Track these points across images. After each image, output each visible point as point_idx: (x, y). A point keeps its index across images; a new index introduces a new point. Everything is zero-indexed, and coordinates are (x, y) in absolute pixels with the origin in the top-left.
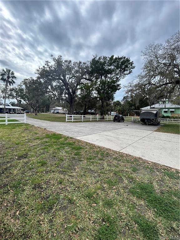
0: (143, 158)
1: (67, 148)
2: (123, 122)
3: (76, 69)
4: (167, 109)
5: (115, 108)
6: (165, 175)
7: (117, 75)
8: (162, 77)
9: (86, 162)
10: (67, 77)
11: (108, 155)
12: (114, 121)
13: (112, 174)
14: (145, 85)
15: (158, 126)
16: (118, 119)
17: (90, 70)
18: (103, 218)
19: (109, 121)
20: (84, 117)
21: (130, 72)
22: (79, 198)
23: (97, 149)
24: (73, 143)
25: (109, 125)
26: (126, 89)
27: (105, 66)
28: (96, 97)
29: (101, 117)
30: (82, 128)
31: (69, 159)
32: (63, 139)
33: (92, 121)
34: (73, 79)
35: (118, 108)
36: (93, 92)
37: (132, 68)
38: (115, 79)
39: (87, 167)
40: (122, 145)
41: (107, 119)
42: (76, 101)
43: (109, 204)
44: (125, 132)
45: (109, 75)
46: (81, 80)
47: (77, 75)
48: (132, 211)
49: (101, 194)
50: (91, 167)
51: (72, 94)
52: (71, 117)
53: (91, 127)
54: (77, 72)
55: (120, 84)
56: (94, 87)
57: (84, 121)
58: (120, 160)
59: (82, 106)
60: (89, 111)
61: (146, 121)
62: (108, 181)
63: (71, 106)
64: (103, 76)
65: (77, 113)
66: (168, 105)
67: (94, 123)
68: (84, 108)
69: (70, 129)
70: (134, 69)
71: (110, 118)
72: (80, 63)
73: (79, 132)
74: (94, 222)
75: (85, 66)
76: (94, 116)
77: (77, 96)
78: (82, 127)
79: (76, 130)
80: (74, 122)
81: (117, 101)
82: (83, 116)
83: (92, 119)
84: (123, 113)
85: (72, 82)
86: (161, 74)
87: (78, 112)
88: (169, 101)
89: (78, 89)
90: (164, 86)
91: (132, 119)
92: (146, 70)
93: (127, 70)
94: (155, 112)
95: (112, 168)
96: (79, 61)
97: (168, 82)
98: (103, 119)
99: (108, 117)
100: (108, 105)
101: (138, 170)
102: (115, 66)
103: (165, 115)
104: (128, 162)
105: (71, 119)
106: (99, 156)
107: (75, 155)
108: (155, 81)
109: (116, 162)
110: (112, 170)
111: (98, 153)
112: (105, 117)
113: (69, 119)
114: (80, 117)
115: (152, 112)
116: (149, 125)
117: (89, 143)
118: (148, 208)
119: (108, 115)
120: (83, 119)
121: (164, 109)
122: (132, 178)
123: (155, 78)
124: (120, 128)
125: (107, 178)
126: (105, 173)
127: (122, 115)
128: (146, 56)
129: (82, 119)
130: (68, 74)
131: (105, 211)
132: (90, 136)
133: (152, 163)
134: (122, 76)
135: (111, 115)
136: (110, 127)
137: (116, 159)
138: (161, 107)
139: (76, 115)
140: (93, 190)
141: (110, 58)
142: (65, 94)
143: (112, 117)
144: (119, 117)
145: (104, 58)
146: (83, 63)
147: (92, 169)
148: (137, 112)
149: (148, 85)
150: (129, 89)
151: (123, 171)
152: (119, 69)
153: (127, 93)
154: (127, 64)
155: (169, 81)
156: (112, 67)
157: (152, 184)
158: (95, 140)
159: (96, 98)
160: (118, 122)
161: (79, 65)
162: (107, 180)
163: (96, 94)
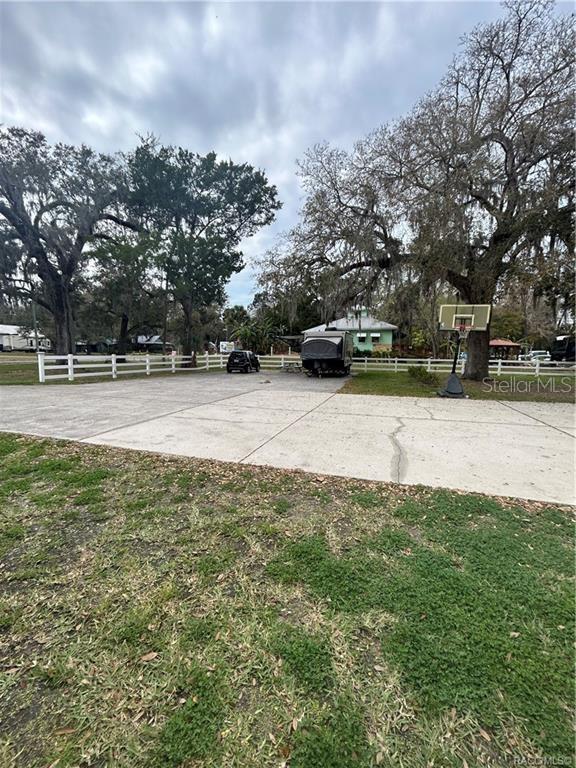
0: (305, 470)
1: (42, 483)
2: (257, 371)
3: (68, 172)
4: (363, 331)
5: (230, 328)
6: (353, 504)
7: (230, 220)
8: (348, 245)
9: (122, 519)
10: (32, 204)
11: (204, 479)
12: (230, 372)
13: (214, 539)
14: (310, 264)
15: (346, 379)
16: (240, 365)
17: (132, 190)
18: (180, 688)
19: (214, 371)
20: (118, 361)
21: (269, 219)
22: (91, 654)
23: (167, 467)
24: (72, 460)
25: (211, 385)
26: (259, 270)
27: (186, 183)
28: (160, 289)
29: (184, 359)
30: (112, 402)
31: (48, 526)
32: (22, 453)
33: (153, 375)
34: (58, 213)
35: (242, 328)
36: (150, 272)
37: (273, 207)
38: (223, 236)
39: (126, 537)
40: (250, 443)
41: (204, 364)
42: (81, 300)
43: (200, 635)
44: (261, 403)
45: (205, 220)
46: (99, 223)
47: (78, 199)
48: (270, 625)
49: (178, 610)
50: (143, 533)
51: (59, 272)
52: (64, 362)
53: (146, 397)
54: (77, 189)
55: (241, 253)
56: (150, 255)
57: (120, 378)
58: (241, 490)
59: (109, 322)
60: (142, 339)
61: (316, 366)
62: (200, 564)
63: (59, 320)
64: (183, 219)
65: (92, 349)
66: (367, 322)
67: (160, 380)
68: (117, 328)
69: (58, 411)
70: (280, 210)
71: (216, 363)
72: (87, 153)
73: (96, 418)
74: (145, 714)
75: (108, 171)
76: (160, 357)
77: (83, 283)
78: (111, 397)
79: (84, 410)
80: (76, 381)
81: (236, 307)
82: (114, 357)
83: (152, 367)
84: (254, 343)
85: (53, 223)
86: (347, 235)
87: (94, 343)
88: (368, 312)
89: (86, 257)
90: (354, 270)
91: (282, 362)
92: (310, 218)
93: (261, 212)
94: (337, 341)
95: (216, 519)
96: (84, 147)
97: (363, 259)
98: (194, 364)
99: (210, 358)
100: (207, 319)
101: (290, 507)
102: (222, 192)
103: (362, 347)
104: (264, 488)
105: (66, 371)
106: (174, 489)
107: (78, 505)
108: (335, 255)
109: (230, 496)
110: (215, 524)
111: (169, 480)
112: (199, 359)
113: (56, 372)
114: (107, 362)
115: (330, 340)
116: (325, 376)
117: (139, 453)
118: (311, 602)
119: (210, 354)
120: (114, 369)
121: (356, 331)
122: (275, 534)
123: (333, 244)
124: (245, 390)
125: (200, 555)
126: (191, 541)
127: (251, 353)
128: (308, 177)
129: (110, 369)
130: (32, 191)
131: (187, 659)
132: (142, 428)
133: (327, 477)
134: (246, 226)
135: (219, 352)
136: (215, 391)
137: (228, 487)
138: (350, 327)
139: (88, 354)
140: (149, 609)
141: (203, 160)
142: (25, 273)
143: (224, 358)
144: (242, 357)
145: (181, 154)
146: (99, 158)
147: (146, 539)
148: (293, 340)
149: (317, 263)
150: (269, 270)
151: (248, 518)
152: (236, 205)
153: (261, 282)
154: (259, 192)
155: (366, 259)
156: (214, 194)
157: (323, 534)
158: (162, 439)
159: (161, 293)
160: (242, 372)
161: (85, 163)
162: (199, 561)
163: (161, 279)
